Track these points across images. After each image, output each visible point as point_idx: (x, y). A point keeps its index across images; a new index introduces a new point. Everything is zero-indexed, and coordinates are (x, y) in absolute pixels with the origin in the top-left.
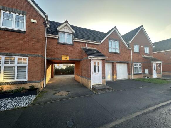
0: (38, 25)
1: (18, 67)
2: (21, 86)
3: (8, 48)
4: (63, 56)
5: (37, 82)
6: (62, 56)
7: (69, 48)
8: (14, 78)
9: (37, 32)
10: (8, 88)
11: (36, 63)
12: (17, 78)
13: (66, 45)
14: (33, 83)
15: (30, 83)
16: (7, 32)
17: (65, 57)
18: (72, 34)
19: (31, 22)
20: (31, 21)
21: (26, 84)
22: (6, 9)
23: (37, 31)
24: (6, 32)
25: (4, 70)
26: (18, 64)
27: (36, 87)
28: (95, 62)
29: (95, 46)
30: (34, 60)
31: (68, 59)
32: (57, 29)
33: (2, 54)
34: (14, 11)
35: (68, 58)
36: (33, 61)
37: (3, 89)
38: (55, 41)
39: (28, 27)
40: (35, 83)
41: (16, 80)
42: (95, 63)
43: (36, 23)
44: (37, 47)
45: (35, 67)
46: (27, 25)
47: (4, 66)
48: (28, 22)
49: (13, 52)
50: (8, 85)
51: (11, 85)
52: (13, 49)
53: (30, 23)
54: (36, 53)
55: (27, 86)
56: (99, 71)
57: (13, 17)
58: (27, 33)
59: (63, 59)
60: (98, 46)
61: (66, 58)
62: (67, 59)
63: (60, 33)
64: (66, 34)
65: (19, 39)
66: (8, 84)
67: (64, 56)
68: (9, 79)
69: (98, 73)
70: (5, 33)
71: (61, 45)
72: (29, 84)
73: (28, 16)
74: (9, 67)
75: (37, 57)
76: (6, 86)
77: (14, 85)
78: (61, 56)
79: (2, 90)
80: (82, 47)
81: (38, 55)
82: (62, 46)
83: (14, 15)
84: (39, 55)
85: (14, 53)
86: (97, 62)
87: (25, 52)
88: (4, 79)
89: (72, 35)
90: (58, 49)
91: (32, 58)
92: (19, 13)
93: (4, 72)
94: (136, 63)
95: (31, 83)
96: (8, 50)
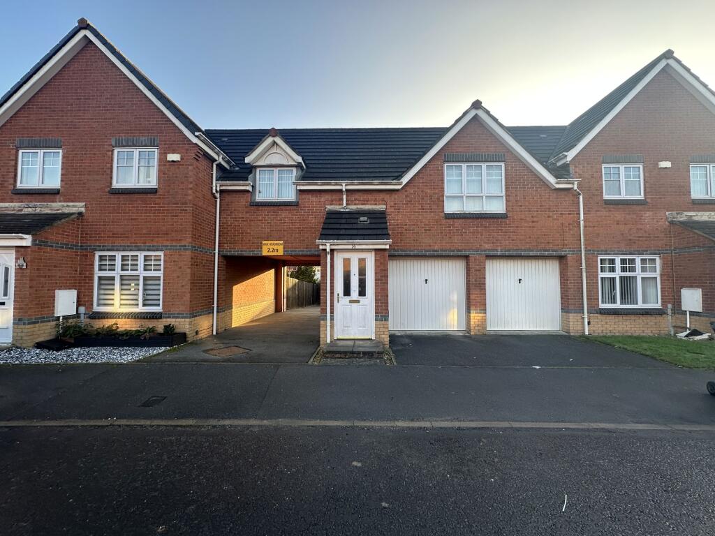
0: (183, 165)
1: (145, 279)
2: (150, 324)
3: (125, 234)
4: (266, 242)
5: (182, 318)
6: (263, 242)
7: (284, 214)
8: (138, 305)
9: (181, 186)
10: (127, 326)
11: (180, 268)
12: (144, 305)
13: (276, 208)
14: (173, 318)
15: (166, 318)
16: (124, 196)
17: (271, 247)
18: (296, 166)
19: (169, 161)
20: (168, 159)
21: (160, 320)
22: (122, 143)
23: (182, 183)
24: (122, 197)
25: (122, 285)
26: (145, 270)
27: (179, 330)
28: (349, 260)
29: (382, 196)
30: (176, 260)
31: (281, 252)
32: (247, 160)
33: (115, 248)
34: (135, 142)
35: (282, 246)
36: (174, 261)
37: (118, 328)
38: (243, 200)
39: (162, 175)
40: (178, 320)
41: (141, 309)
42: (347, 263)
43: (178, 161)
44: (181, 225)
45: (178, 277)
46: (159, 171)
47: (121, 276)
48: (163, 162)
49: (134, 243)
50: (126, 320)
51: (133, 320)
52: (135, 234)
53: (165, 165)
54: (180, 240)
55: (160, 326)
56: (362, 292)
57: (134, 157)
58: (160, 192)
59: (265, 253)
60: (395, 196)
61: (276, 247)
62: (277, 250)
63: (258, 170)
64: (276, 170)
65: (146, 210)
66: (125, 318)
67: (270, 242)
68: (130, 305)
69: (361, 298)
70: (121, 199)
71: (260, 208)
72: (165, 320)
73: (163, 148)
74: (131, 278)
75: (182, 252)
76: (124, 320)
77: (139, 320)
78: (261, 243)
79: (116, 330)
80: (329, 207)
81: (182, 246)
82: (264, 212)
83: (136, 151)
84: (185, 246)
85: (137, 243)
86: (354, 259)
87: (156, 239)
88: (121, 304)
89: (294, 169)
90: (252, 223)
91: (171, 255)
92: (146, 146)
93: (122, 290)
94: (618, 259)
95: (169, 317)
96: (127, 237)
